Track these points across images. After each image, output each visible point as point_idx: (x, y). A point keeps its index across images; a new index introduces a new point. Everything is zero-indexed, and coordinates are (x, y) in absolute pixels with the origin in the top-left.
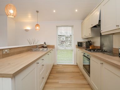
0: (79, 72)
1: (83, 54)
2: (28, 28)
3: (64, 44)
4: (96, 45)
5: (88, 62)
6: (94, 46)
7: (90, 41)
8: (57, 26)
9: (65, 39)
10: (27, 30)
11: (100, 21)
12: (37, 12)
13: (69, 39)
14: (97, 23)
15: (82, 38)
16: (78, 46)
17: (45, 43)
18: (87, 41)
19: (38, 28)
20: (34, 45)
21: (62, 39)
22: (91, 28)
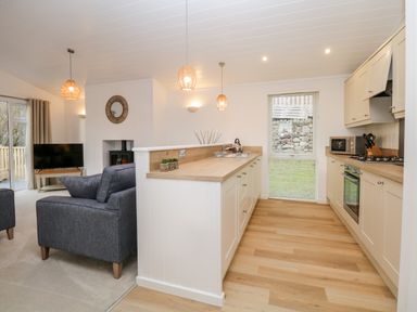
0: (332, 220)
1: (343, 169)
2: (196, 103)
3: (286, 146)
4: (387, 147)
5: (356, 186)
6: (381, 149)
7: (371, 135)
8: (269, 96)
9: (290, 131)
10: (192, 110)
11: (390, 83)
12: (222, 64)
13: (306, 129)
14: (383, 88)
15: (344, 127)
16: (333, 149)
17: (237, 142)
18: (361, 135)
19: (222, 103)
20: (211, 145)
21: (281, 129)
22: (371, 99)
